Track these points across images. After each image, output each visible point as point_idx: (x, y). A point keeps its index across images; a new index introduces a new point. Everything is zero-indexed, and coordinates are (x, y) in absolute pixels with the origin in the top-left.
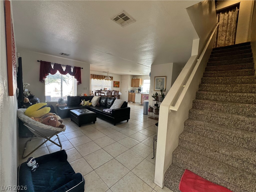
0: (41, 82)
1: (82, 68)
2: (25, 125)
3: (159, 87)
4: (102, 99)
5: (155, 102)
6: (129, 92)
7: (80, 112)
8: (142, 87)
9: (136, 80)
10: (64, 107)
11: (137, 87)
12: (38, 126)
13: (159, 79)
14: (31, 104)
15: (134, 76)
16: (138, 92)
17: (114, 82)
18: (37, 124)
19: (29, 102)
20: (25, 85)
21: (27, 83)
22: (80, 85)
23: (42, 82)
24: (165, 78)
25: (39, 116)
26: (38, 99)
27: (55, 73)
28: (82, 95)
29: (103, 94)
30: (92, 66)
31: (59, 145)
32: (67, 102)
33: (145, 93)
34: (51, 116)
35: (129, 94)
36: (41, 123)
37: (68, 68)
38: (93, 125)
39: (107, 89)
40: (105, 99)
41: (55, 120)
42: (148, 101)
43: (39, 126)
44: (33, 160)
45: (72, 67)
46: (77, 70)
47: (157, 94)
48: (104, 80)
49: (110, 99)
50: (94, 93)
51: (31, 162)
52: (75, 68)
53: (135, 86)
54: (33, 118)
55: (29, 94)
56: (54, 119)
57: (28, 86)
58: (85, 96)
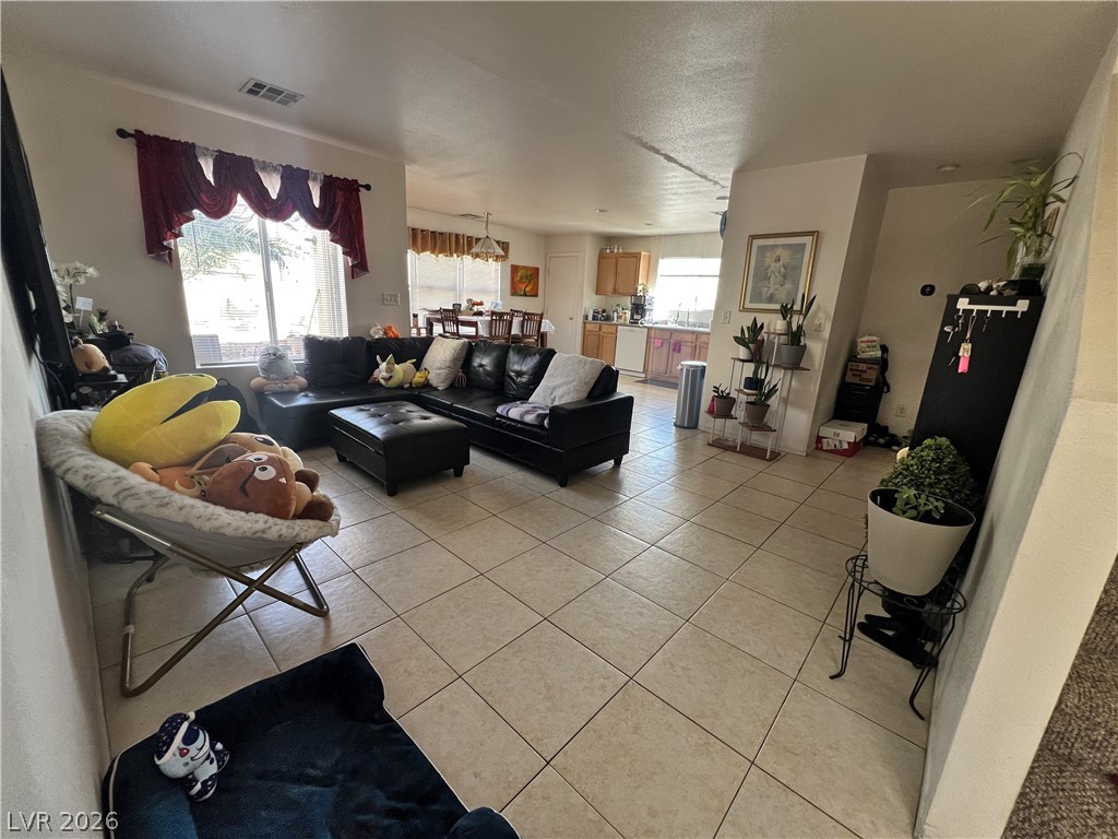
0: (159, 258)
1: (368, 187)
2: (107, 516)
3: (771, 291)
4: (476, 353)
5: (749, 370)
6: (586, 317)
7: (381, 419)
8: (650, 293)
9: (621, 261)
10: (291, 394)
11: (626, 295)
12: (186, 524)
13: (777, 246)
14: (122, 378)
15: (610, 239)
16: (632, 317)
17: (515, 269)
18: (181, 509)
19: (105, 369)
20: (72, 273)
21: (78, 265)
22: (363, 279)
23: (165, 261)
24: (808, 240)
25: (181, 453)
26: (153, 352)
27: (226, 212)
28: (377, 333)
29: (471, 331)
30: (417, 177)
31: (314, 605)
32: (306, 370)
33: (664, 326)
34: (251, 457)
35: (585, 327)
36: (199, 503)
37: (294, 179)
38: (454, 484)
39: (481, 304)
40: (494, 354)
41: (283, 480)
42: (705, 364)
43: (197, 524)
44: (190, 738)
45: (315, 179)
46: (340, 199)
47: (756, 329)
48: (467, 258)
49: (524, 352)
50: (422, 322)
51: (183, 753)
52: (329, 184)
53: (615, 292)
54: (146, 466)
55: (101, 328)
56: (271, 472)
57: (87, 278)
58: (391, 338)
